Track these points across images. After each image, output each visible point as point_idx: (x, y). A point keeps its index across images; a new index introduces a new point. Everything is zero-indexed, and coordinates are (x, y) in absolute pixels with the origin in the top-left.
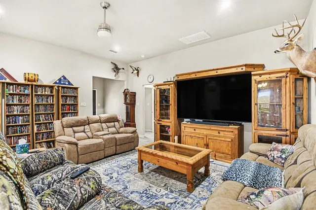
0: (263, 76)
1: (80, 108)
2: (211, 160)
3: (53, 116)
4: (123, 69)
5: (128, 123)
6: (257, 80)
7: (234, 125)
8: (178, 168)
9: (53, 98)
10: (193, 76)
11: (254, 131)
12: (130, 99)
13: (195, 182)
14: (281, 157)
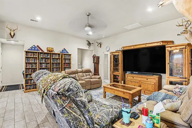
0: (172, 48)
1: (72, 65)
2: (142, 94)
3: (60, 69)
4: (93, 44)
5: (95, 74)
6: (169, 50)
7: (156, 75)
8: (125, 96)
9: (60, 60)
10: (132, 48)
11: (167, 78)
12: (96, 60)
13: (133, 104)
14: (180, 91)
